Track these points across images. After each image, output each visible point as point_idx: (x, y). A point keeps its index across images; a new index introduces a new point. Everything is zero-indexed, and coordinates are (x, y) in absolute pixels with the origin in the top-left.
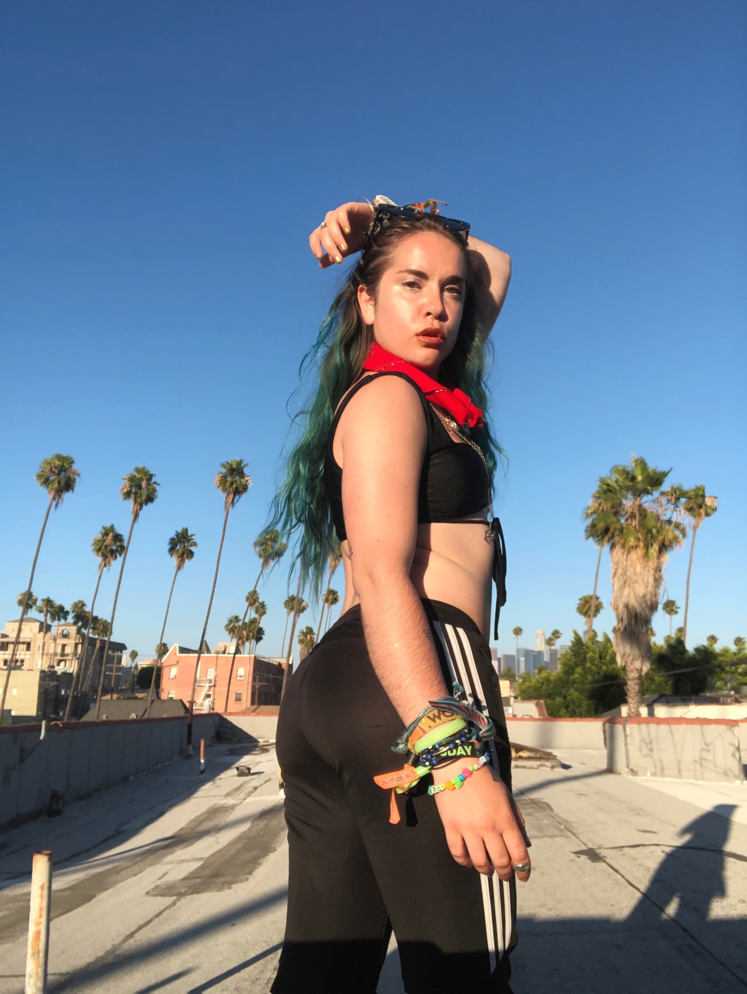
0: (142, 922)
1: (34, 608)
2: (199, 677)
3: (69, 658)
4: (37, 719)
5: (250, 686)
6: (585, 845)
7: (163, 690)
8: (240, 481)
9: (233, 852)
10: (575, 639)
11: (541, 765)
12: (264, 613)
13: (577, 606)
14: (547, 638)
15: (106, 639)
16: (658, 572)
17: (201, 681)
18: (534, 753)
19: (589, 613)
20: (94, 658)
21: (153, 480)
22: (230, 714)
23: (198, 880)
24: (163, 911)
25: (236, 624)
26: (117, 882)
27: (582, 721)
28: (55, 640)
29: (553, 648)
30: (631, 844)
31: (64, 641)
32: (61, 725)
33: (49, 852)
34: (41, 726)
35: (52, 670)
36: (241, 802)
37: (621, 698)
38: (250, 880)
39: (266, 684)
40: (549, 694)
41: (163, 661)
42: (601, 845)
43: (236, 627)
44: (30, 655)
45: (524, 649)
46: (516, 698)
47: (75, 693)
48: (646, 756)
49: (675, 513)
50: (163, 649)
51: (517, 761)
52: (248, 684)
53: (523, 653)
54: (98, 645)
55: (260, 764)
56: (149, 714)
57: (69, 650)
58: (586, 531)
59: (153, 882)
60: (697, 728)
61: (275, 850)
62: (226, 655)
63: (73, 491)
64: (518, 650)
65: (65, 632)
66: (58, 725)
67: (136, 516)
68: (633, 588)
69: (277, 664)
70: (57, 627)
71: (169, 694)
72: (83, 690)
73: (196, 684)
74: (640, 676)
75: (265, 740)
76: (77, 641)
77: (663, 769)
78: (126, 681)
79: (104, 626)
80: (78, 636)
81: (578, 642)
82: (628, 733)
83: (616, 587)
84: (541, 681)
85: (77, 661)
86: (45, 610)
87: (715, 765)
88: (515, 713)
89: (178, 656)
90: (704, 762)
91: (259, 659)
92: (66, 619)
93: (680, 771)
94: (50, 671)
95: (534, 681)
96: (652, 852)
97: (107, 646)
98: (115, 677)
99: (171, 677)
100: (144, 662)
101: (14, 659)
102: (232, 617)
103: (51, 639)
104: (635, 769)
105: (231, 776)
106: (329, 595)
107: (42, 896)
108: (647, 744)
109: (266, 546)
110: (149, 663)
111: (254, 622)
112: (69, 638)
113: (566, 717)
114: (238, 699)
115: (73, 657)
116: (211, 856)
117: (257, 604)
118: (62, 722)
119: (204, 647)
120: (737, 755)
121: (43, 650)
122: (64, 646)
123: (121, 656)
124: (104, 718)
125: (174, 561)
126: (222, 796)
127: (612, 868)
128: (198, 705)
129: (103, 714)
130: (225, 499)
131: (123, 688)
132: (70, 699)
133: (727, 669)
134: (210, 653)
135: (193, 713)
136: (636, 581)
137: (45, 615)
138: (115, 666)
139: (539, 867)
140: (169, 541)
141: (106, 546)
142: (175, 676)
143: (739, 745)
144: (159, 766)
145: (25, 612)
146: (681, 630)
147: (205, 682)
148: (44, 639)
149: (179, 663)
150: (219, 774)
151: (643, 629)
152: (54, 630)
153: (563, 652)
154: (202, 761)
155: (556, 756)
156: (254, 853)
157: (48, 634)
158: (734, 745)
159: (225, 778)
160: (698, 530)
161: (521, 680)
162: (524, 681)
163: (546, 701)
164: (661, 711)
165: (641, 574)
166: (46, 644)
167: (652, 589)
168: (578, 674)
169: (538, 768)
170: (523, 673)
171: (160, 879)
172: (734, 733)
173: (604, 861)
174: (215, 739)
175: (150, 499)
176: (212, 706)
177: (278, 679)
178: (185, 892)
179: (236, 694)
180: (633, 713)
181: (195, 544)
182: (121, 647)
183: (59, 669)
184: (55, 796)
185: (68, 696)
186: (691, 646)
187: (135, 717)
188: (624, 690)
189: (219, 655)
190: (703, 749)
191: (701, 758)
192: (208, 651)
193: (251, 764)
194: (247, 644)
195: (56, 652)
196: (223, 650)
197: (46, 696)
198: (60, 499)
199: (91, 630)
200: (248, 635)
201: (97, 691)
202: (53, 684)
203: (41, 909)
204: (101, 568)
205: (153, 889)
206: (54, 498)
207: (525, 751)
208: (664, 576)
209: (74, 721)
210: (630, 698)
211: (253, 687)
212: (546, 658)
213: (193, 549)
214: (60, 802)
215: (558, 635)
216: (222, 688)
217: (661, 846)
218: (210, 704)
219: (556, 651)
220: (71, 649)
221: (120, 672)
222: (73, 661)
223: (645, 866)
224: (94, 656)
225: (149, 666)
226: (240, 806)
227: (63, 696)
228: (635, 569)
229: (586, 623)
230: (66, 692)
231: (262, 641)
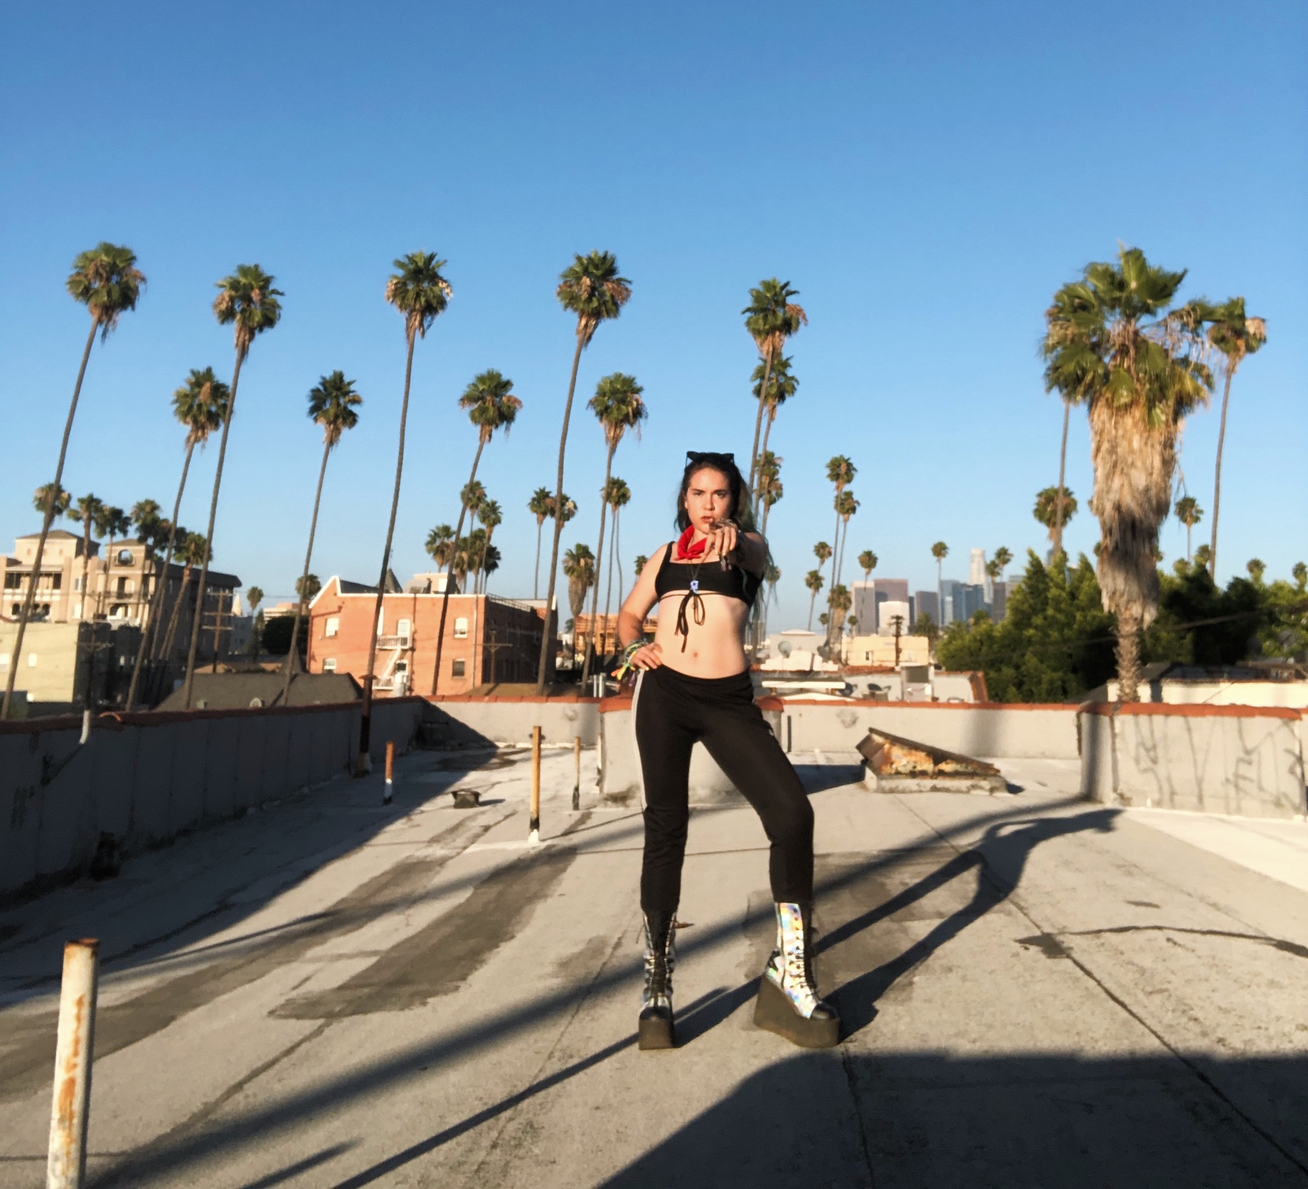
0: (259, 1064)
1: (65, 513)
2: (383, 635)
3: (132, 600)
4: (74, 708)
5: (480, 649)
6: (1038, 927)
7: (313, 658)
8: (431, 289)
9: (434, 940)
10: (1032, 565)
11: (974, 787)
12: (497, 521)
13: (1035, 507)
14: (988, 562)
15: (200, 567)
16: (1168, 449)
17: (386, 641)
18: (964, 765)
19: (1053, 519)
20: (179, 601)
21: (272, 287)
22: (443, 698)
23: (366, 990)
24: (298, 1045)
25: (446, 541)
26: (214, 994)
27: (1044, 709)
28: (106, 569)
29: (998, 579)
30: (1116, 926)
31: (123, 571)
32: (119, 719)
33: (93, 941)
34: (81, 720)
35: (101, 621)
36: (458, 854)
37: (1109, 671)
38: (461, 989)
39: (511, 645)
40: (992, 660)
41: (311, 606)
42: (1065, 927)
43: (447, 546)
44: (61, 595)
45: (951, 581)
46: (937, 667)
47: (146, 661)
48: (1145, 771)
49: (1195, 346)
50: (310, 585)
51: (936, 778)
52: (476, 645)
53: (949, 588)
54: (186, 579)
55: (497, 787)
56: (287, 699)
57: (132, 586)
58: (1047, 375)
59: (282, 994)
60: (1230, 722)
61: (513, 937)
62: (432, 595)
63: (133, 309)
64: (942, 584)
65: (125, 555)
66: (113, 718)
67: (243, 352)
68: (1128, 475)
69: (529, 611)
70: (108, 546)
71: (324, 663)
72: (161, 657)
73: (377, 647)
74: (1140, 629)
75: (508, 744)
76: (146, 572)
77: (1173, 793)
78: (242, 642)
79: (197, 545)
80: (148, 562)
81: (1036, 570)
82: (1117, 730)
83: (1099, 473)
84: (978, 638)
85: (147, 606)
86: (85, 516)
87: (1261, 789)
88: (936, 695)
89: (340, 598)
90: (1242, 783)
91: (493, 601)
92: (125, 532)
93: (1201, 798)
94: (98, 624)
95: (968, 637)
96: (1149, 940)
97: (202, 580)
98: (220, 635)
99: (328, 634)
100: (274, 608)
101: (31, 603)
102: (438, 528)
103: (98, 568)
104: (1127, 794)
105: (443, 808)
106: (612, 489)
107: (78, 1019)
108: (1148, 750)
109: (484, 403)
110: (284, 610)
111: (478, 536)
112: (132, 566)
113: (1016, 702)
114: (458, 671)
115: (139, 599)
116: (394, 948)
117: (482, 505)
118: (119, 712)
119: (388, 582)
120: (1298, 770)
121: (84, 586)
122: (122, 580)
123: (231, 598)
124: (200, 705)
125: (321, 430)
126: (424, 842)
127: (1082, 968)
128: (381, 684)
129: (198, 699)
130: (405, 321)
131: (236, 653)
132: (136, 672)
133: (1283, 618)
134: (401, 591)
135: (373, 697)
136: (1133, 464)
137: (85, 526)
138: (219, 615)
139: (959, 967)
140: (310, 394)
141: (200, 406)
142: (336, 632)
143: (1301, 752)
144: (306, 790)
145: (49, 521)
146: (1206, 553)
147: (393, 642)
148: (85, 567)
149: (343, 610)
150: (420, 805)
151: (1144, 546)
152: (103, 553)
153: (1015, 588)
154: (389, 781)
155: (998, 771)
156: (472, 942)
157: (94, 558)
158: (1294, 754)
159: (431, 811)
160: (1234, 378)
161: (946, 637)
162: (952, 638)
163: (986, 674)
164: (1173, 693)
165: (1141, 451)
166: (89, 577)
167: (1159, 480)
168: (1036, 628)
169: (968, 792)
170: (951, 623)
171: (295, 988)
172: (1292, 731)
173: (1069, 956)
174: (414, 743)
175: (269, 321)
176: (408, 684)
177: (532, 637)
178: (340, 1011)
179: (455, 663)
180: (1126, 694)
181: (356, 401)
182: (231, 582)
183: (114, 621)
184: (107, 844)
185: (133, 668)
186: (1221, 581)
187: (260, 705)
188: (1114, 654)
189: (418, 595)
190: (1240, 760)
191: (1237, 776)
192: (398, 588)
193: (479, 787)
194: (470, 576)
195: (108, 590)
196: (426, 586)
197: (91, 669)
198: (111, 323)
199: (173, 551)
200: (471, 559)
201: (185, 659)
202: (104, 646)
203: (77, 1042)
204: (190, 444)
205: (283, 1006)
206: (100, 321)
207: (948, 761)
208: (1178, 457)
209: (143, 711)
210: (1123, 668)
211: (486, 651)
212: (988, 598)
213: (354, 408)
214: (116, 854)
215: (1007, 557)
216: (426, 653)
217: (1165, 931)
218: (405, 680)
219: (1003, 584)
220: (136, 585)
221: (230, 626)
222: (141, 607)
223: (1137, 965)
224: (180, 596)
225: (285, 615)
226: (455, 859)
227: (122, 667)
228: (1130, 442)
229: (1050, 537)
230: (128, 660)
231: (496, 571)
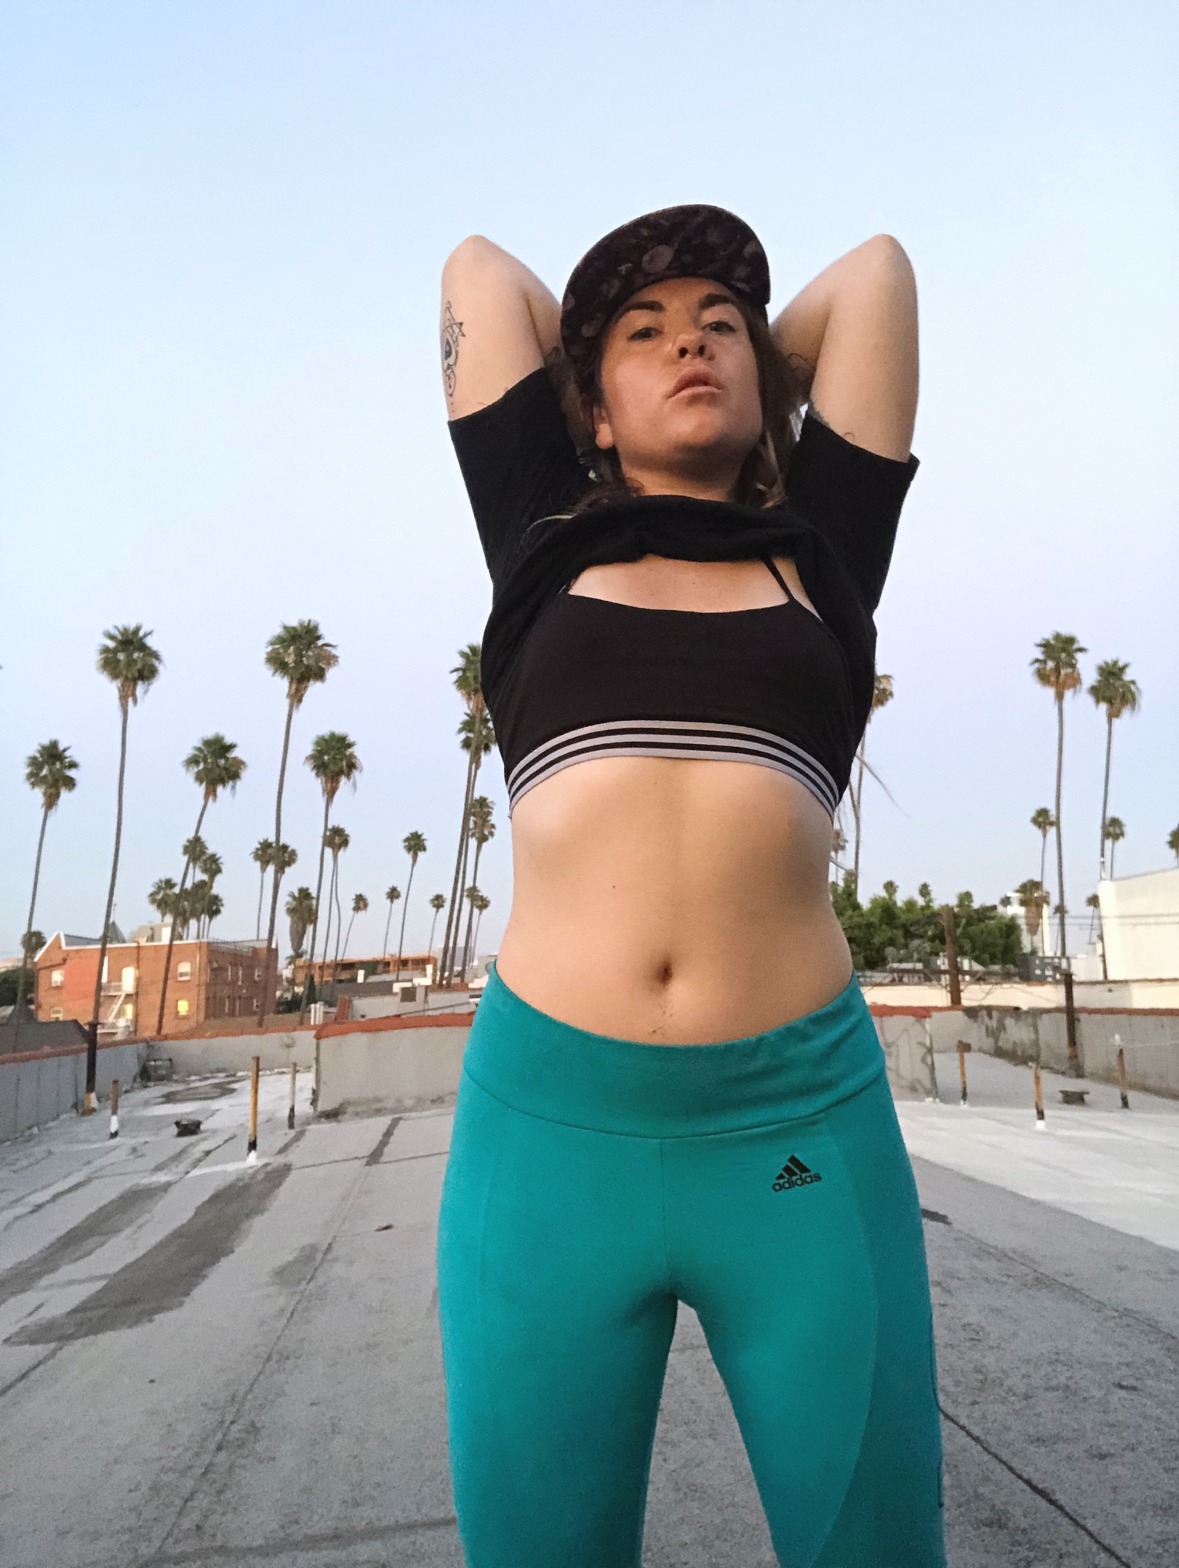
2: (107, 982)
5: (203, 990)
7: (39, 1008)
8: (142, 660)
12: (218, 871)
17: (109, 988)
22: (167, 1038)
23: (97, 1312)
24: (34, 1368)
25: (168, 892)
36: (181, 1179)
38: (185, 1304)
41: (36, 960)
43: (169, 897)
50: (34, 941)
52: (199, 986)
55: (218, 1114)
61: (232, 1252)
62: (155, 943)
69: (250, 953)
71: (52, 1012)
73: (102, 994)
75: (228, 1074)
87: (899, 1076)
89: (65, 951)
91: (215, 945)
99: (53, 986)
102: (161, 881)
105: (166, 1138)
106: (332, 836)
109: (208, 765)
110: (10, 965)
111: (201, 886)
116: (122, 1271)
117: (204, 858)
119: (111, 934)
120: (929, 1060)
125: (38, 795)
126: (148, 1170)
128: (106, 1027)
130: (118, 691)
134: (124, 942)
135: (98, 1040)
140: (28, 761)
142: (61, 983)
144: (35, 1130)
147: (117, 989)
149: (68, 962)
156: (195, 1260)
158: (924, 1045)
159: (154, 1141)
171: (30, 1314)
174: (139, 1080)
176: (133, 1027)
177: (253, 974)
178: (72, 1335)
181: (73, 766)
189: (142, 944)
192: (121, 939)
193: (202, 1115)
194: (193, 923)
196: (149, 934)
200: (192, 908)
205: (17, 1334)
211: (209, 990)
216: (153, 997)
218: (129, 1024)
225: (10, 969)
226: (178, 1184)
231: (219, 917)
